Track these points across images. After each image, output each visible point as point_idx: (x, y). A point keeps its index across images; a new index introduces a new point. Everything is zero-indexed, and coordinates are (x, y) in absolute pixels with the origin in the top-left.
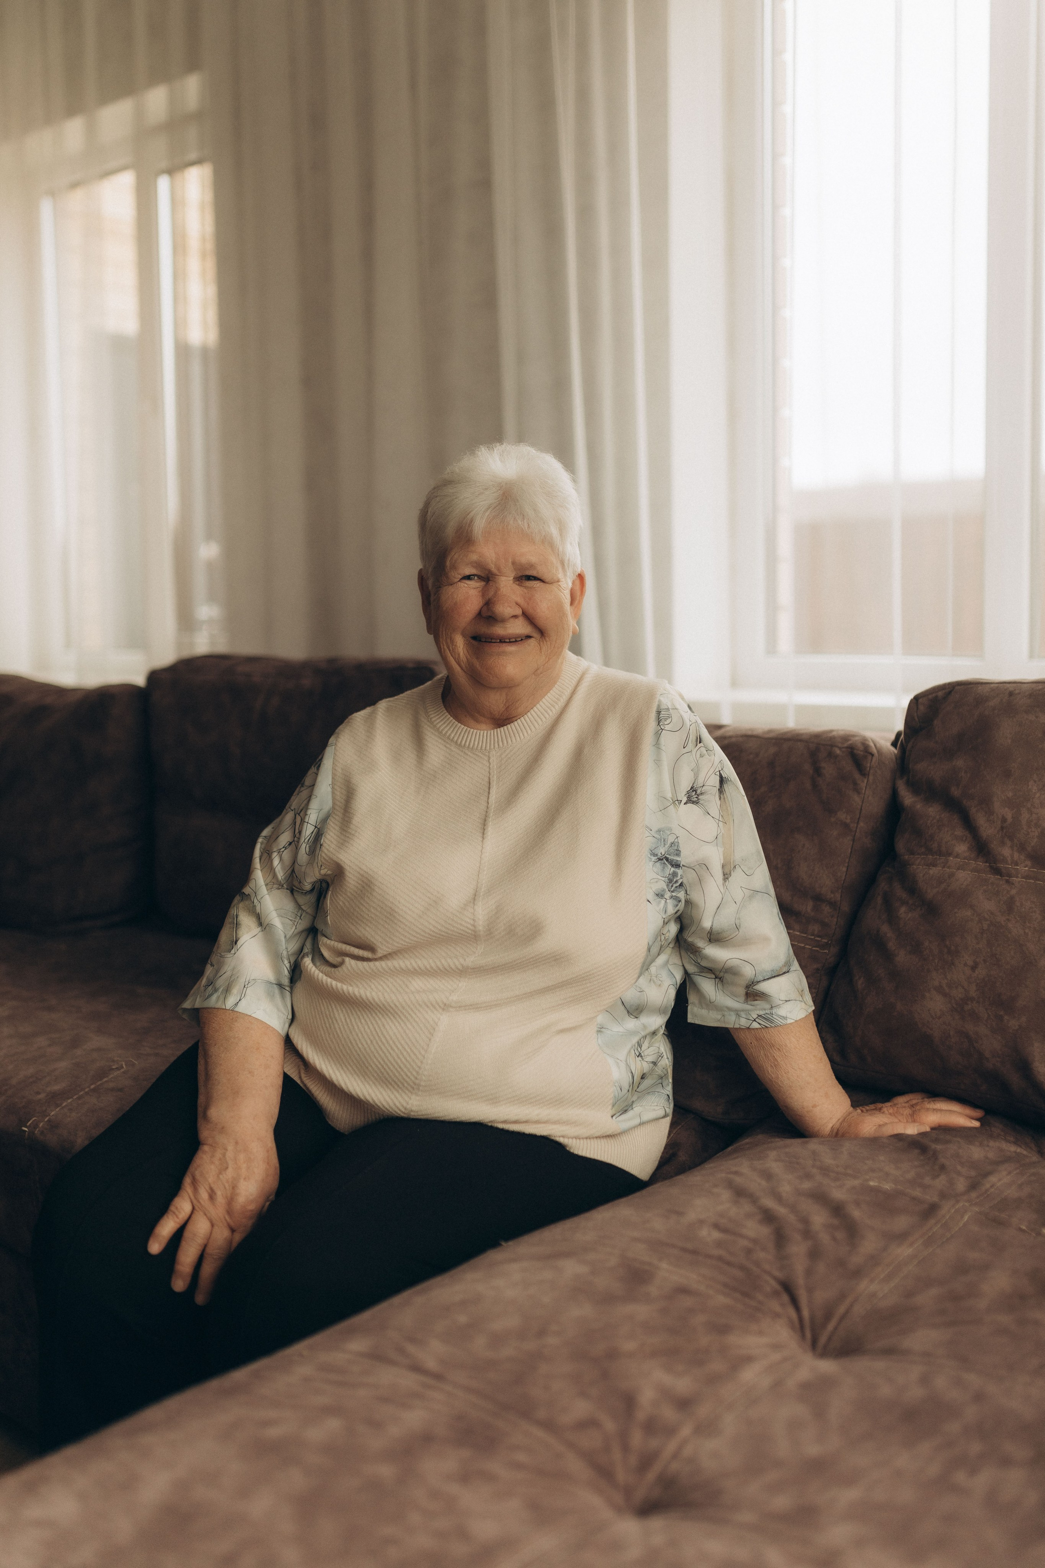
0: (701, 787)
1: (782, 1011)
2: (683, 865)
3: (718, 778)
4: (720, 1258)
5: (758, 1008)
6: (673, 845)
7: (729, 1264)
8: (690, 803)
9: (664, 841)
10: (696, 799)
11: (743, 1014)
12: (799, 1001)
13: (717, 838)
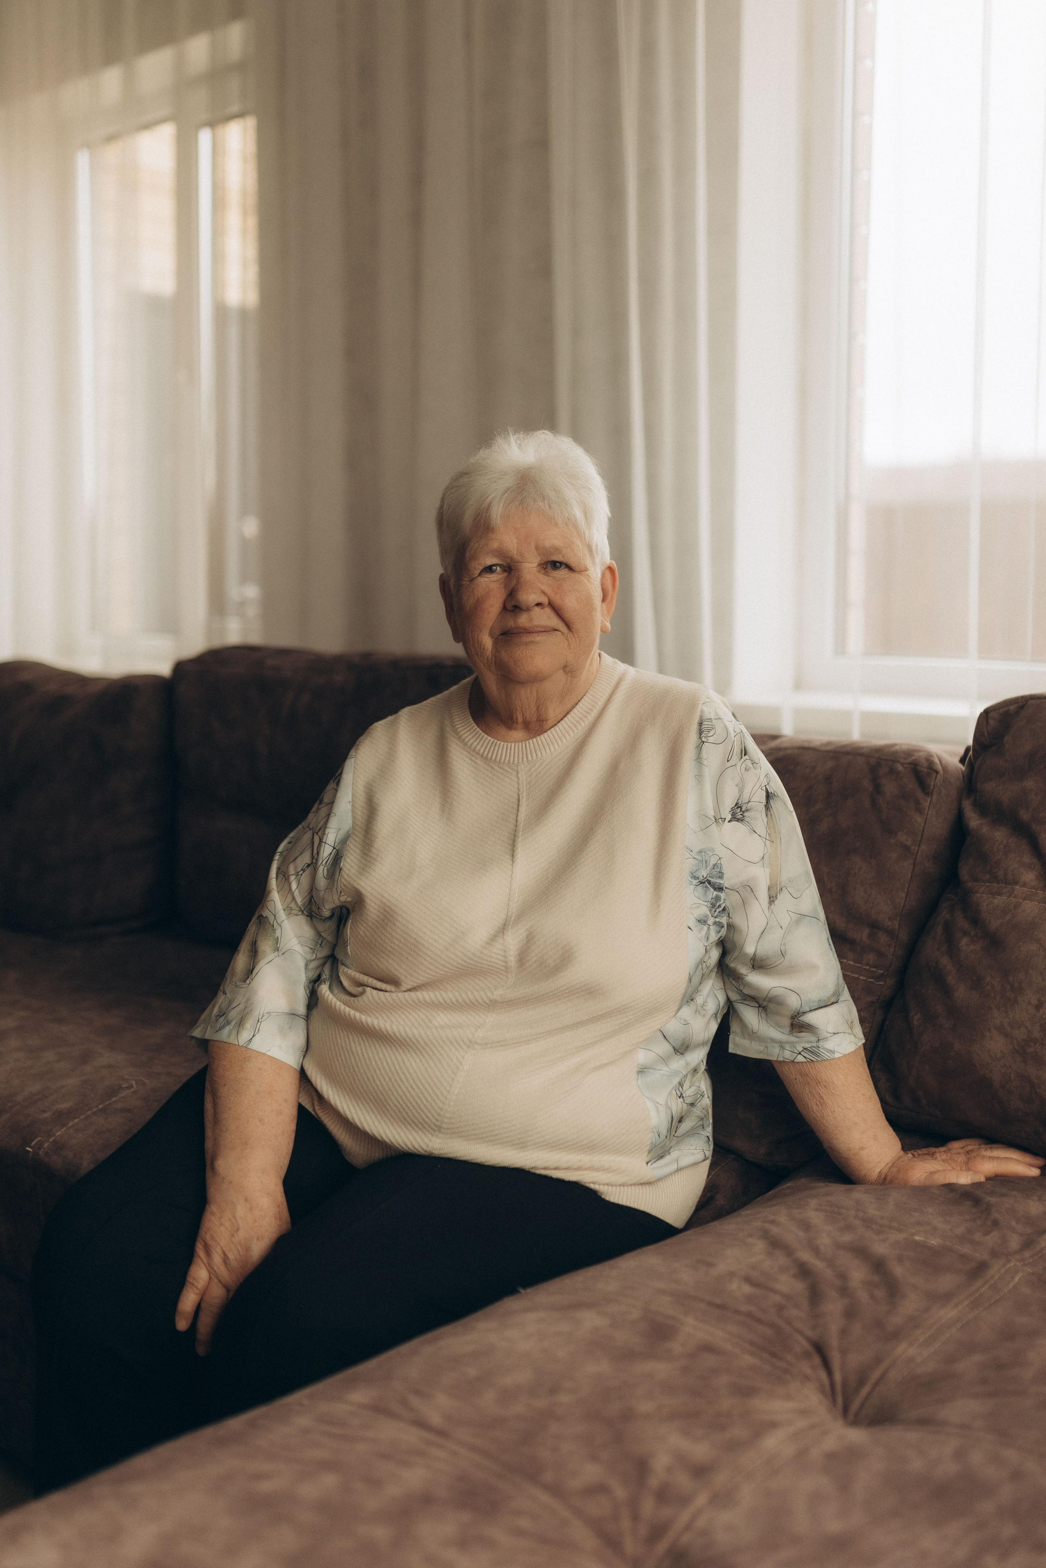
0: (746, 803)
1: (830, 1044)
2: (726, 888)
3: (764, 794)
4: (749, 1315)
5: (804, 1040)
6: (715, 867)
7: (759, 1321)
8: (735, 821)
9: (706, 863)
10: (741, 816)
11: (787, 1047)
12: (849, 1033)
13: (763, 858)
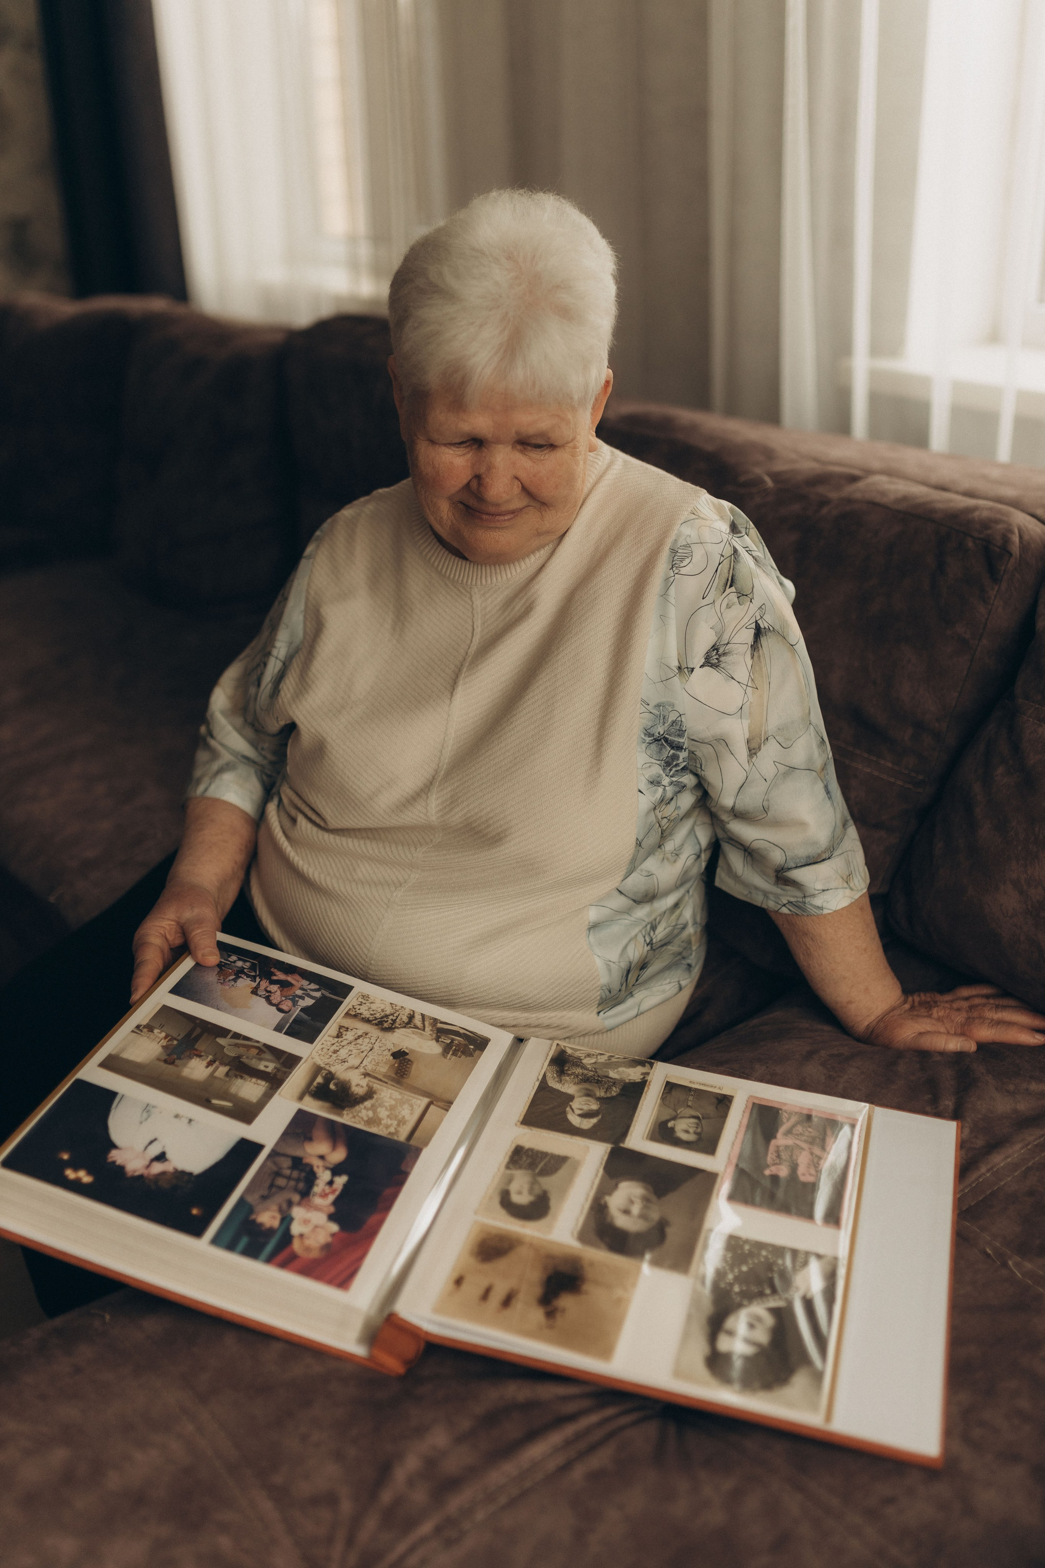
0: (724, 645)
1: (818, 901)
2: (692, 742)
9: (664, 719)
12: (842, 889)
13: (741, 708)
